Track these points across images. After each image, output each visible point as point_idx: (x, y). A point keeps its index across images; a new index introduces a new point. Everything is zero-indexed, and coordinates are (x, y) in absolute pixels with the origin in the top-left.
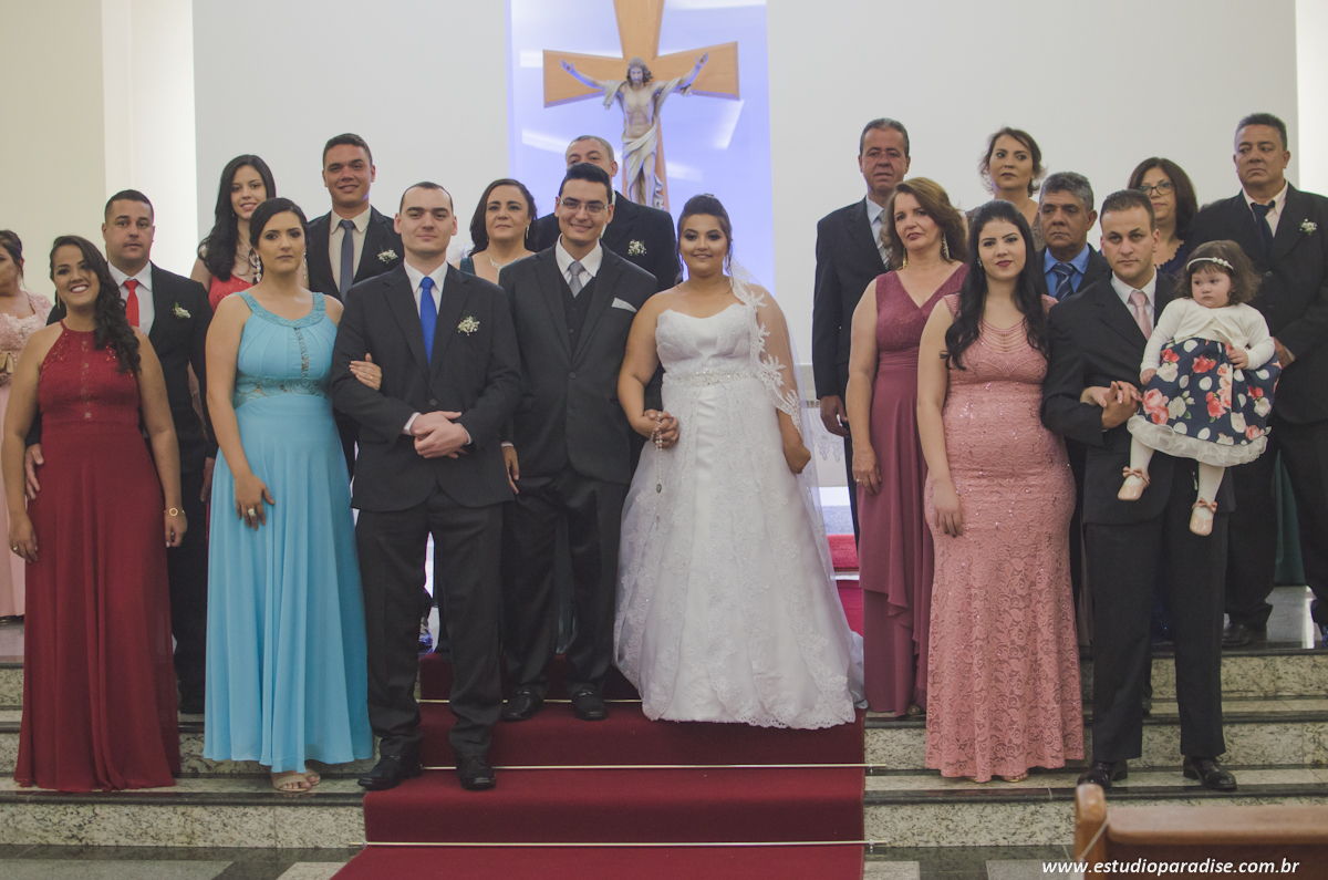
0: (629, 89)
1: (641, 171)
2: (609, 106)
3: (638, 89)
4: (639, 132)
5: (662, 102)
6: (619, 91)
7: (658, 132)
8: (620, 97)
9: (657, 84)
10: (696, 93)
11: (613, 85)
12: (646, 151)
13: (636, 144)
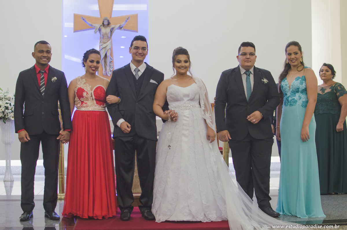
0: (103, 27)
1: (106, 54)
2: (96, 32)
3: (106, 27)
4: (106, 42)
5: (114, 32)
6: (100, 28)
7: (111, 42)
8: (100, 30)
9: (112, 26)
10: (124, 30)
11: (98, 26)
12: (108, 48)
13: (105, 45)
